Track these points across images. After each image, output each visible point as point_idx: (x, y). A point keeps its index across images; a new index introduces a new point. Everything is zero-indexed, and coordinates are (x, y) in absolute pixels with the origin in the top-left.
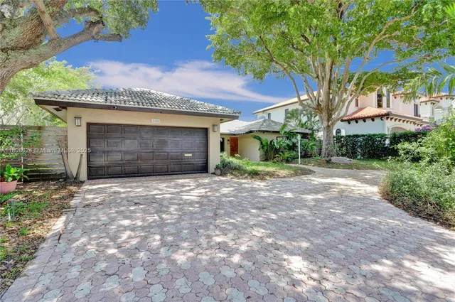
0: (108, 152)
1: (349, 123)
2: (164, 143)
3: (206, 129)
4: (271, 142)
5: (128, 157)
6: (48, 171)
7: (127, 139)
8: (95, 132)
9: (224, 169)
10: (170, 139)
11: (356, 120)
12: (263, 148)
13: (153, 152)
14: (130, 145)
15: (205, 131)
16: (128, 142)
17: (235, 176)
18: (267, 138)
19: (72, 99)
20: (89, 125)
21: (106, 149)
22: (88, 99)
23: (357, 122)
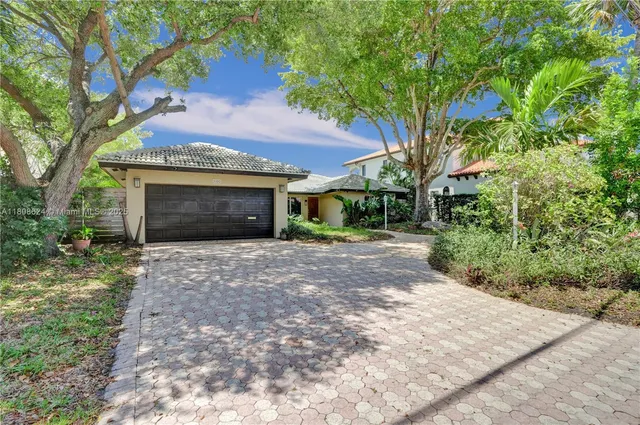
0: (166, 214)
1: (459, 180)
2: (225, 205)
3: (272, 190)
4: (357, 203)
5: (187, 219)
6: (107, 233)
7: (186, 200)
8: (154, 193)
9: (292, 233)
10: (233, 200)
11: (466, 176)
12: (346, 209)
13: (213, 215)
14: (190, 207)
15: (270, 192)
16: (187, 203)
17: (301, 240)
18: (352, 198)
19: (132, 161)
20: (147, 186)
21: (164, 211)
22: (148, 160)
23: (467, 179)
